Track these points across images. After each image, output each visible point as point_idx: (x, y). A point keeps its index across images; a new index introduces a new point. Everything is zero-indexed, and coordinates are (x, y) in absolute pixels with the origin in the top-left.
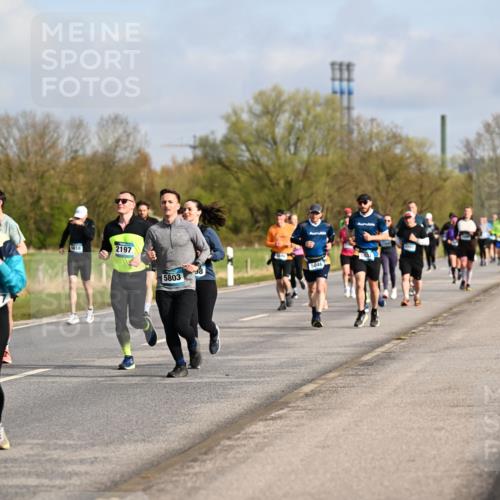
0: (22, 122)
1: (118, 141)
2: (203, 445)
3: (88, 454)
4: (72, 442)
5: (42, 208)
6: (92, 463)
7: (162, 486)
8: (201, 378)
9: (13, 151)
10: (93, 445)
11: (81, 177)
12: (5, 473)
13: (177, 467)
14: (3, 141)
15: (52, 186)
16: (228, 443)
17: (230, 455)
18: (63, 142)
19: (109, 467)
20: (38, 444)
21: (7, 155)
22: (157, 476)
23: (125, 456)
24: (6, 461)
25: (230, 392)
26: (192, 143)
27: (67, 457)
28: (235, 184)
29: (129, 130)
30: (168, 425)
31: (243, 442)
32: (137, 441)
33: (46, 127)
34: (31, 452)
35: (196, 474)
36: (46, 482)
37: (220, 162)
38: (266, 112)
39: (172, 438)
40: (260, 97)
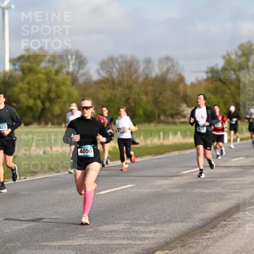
0: (120, 60)
1: (168, 70)
2: (211, 224)
3: (153, 228)
4: (145, 222)
5: (130, 104)
6: (155, 233)
7: (191, 245)
8: (211, 190)
9: (115, 75)
10: (156, 224)
11: (150, 88)
12: (111, 238)
13: (199, 235)
14: (110, 70)
15: (135, 92)
16: (224, 223)
17: (226, 229)
18: (141, 70)
19: (164, 235)
20: (128, 223)
21: (112, 77)
22: (188, 239)
23: (172, 230)
24: (112, 232)
25: (225, 197)
26: (206, 70)
27: (142, 230)
28: (228, 91)
29: (174, 63)
30: (194, 214)
31: (232, 223)
32: (178, 222)
33: (132, 63)
34: (125, 227)
35: (208, 239)
36: (132, 242)
37: (220, 80)
38: (244, 54)
39: (196, 220)
40: (241, 47)
